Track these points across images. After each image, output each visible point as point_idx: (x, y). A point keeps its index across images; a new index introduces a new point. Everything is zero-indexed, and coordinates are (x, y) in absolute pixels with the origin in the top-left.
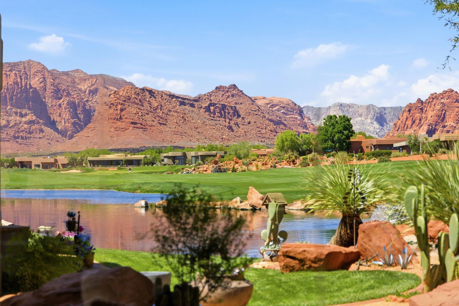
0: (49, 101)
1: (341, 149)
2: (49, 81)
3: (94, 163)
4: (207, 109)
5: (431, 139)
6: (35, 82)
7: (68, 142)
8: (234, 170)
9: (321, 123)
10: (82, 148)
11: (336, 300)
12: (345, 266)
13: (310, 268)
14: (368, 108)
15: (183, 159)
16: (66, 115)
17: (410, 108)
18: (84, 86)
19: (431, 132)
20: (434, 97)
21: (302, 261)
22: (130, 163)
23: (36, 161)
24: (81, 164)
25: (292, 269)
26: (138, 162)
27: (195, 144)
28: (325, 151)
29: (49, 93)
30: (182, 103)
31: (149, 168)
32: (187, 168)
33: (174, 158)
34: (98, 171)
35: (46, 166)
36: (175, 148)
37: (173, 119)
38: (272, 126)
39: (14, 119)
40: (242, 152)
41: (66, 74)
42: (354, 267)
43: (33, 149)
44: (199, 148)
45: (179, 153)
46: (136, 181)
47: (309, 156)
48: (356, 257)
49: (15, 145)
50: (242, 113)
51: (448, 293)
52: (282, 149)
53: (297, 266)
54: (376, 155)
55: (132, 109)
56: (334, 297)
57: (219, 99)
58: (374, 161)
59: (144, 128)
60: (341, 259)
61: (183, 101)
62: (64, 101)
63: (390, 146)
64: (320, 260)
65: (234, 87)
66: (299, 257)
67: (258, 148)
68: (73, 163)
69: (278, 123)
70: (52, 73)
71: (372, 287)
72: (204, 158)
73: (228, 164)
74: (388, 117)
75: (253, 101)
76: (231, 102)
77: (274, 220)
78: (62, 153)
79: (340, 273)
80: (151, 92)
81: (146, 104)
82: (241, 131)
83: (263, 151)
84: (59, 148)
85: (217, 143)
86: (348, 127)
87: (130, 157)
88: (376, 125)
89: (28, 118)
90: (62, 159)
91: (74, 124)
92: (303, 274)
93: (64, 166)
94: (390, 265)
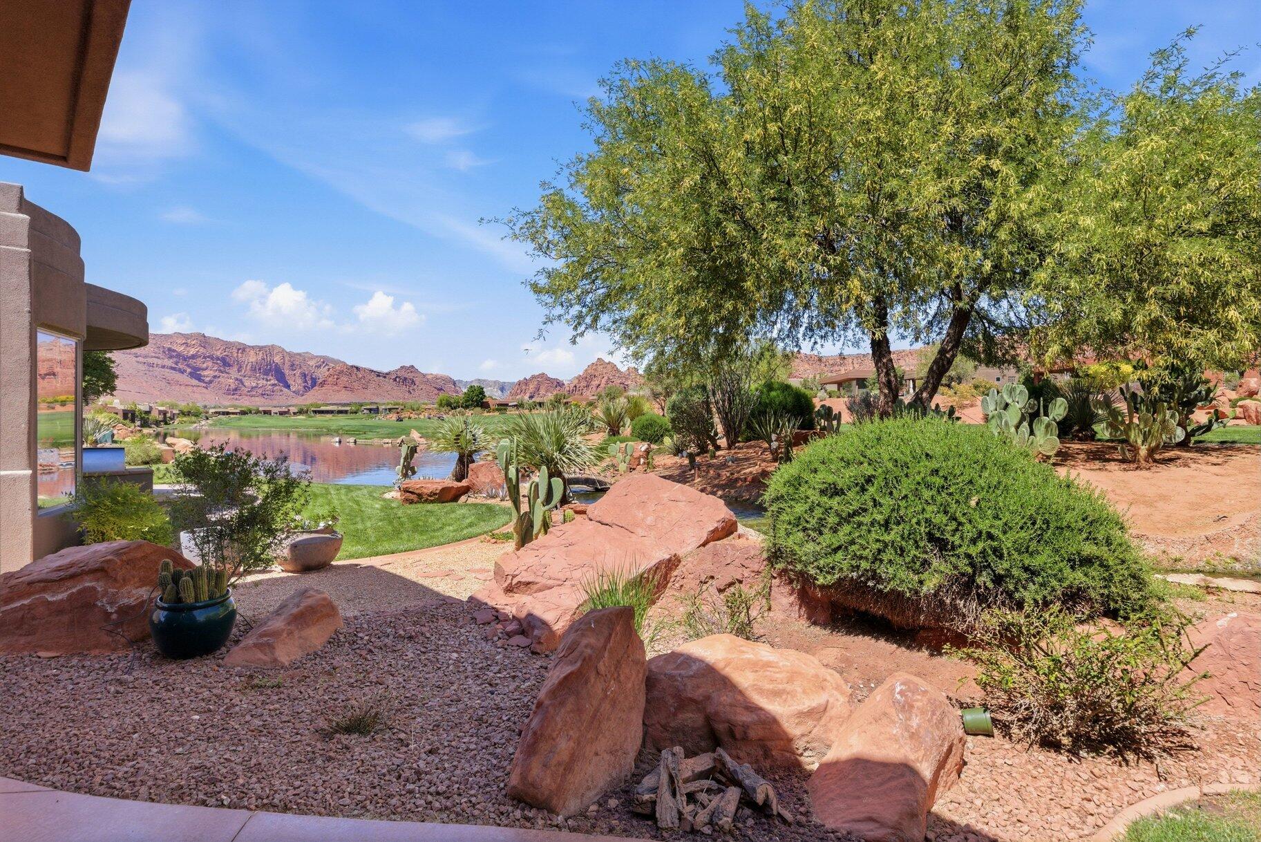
0: (287, 372)
1: (477, 406)
2: (287, 359)
3: (315, 412)
4: (395, 380)
5: (531, 401)
6: (277, 359)
7: (299, 397)
8: (410, 418)
9: (465, 390)
10: (308, 402)
11: (435, 541)
12: (455, 498)
13: (426, 501)
14: (495, 382)
15: (377, 411)
16: (299, 381)
17: (519, 383)
18: (312, 363)
19: (531, 397)
20: (533, 377)
21: (420, 496)
22: (340, 412)
23: (274, 410)
24: (307, 412)
25: (411, 502)
26: (346, 412)
27: (386, 401)
28: (467, 407)
29: (286, 366)
30: (378, 376)
31: (353, 416)
32: (380, 416)
33: (370, 410)
34: (318, 417)
35: (281, 413)
36: (372, 403)
37: (372, 385)
38: (436, 392)
39: (262, 382)
40: (415, 407)
41: (299, 354)
42: (463, 498)
43: (275, 403)
44: (388, 404)
45: (374, 407)
46: (342, 424)
47: (458, 410)
48: (466, 490)
49: (263, 399)
50: (417, 383)
51: (536, 553)
52: (441, 405)
53: (416, 499)
54: (497, 410)
55: (344, 378)
56: (432, 537)
57: (403, 374)
58: (497, 413)
59: (352, 390)
60: (453, 492)
61: (379, 374)
62: (298, 372)
63: (507, 405)
64: (435, 494)
65: (413, 367)
66: (417, 492)
67: (426, 404)
68: (301, 412)
69: (440, 389)
70: (289, 354)
71: (471, 525)
72: (390, 410)
73: (405, 415)
74: (507, 388)
75: (424, 376)
76: (410, 376)
77: (406, 459)
78: (293, 406)
79: (449, 506)
80: (358, 368)
81: (354, 376)
82: (417, 393)
83: (429, 407)
84: (294, 401)
85: (401, 401)
86: (482, 393)
87: (341, 408)
88: (500, 392)
89: (272, 382)
90: (293, 409)
91: (305, 387)
92: (419, 506)
93: (294, 413)
94: (493, 497)
